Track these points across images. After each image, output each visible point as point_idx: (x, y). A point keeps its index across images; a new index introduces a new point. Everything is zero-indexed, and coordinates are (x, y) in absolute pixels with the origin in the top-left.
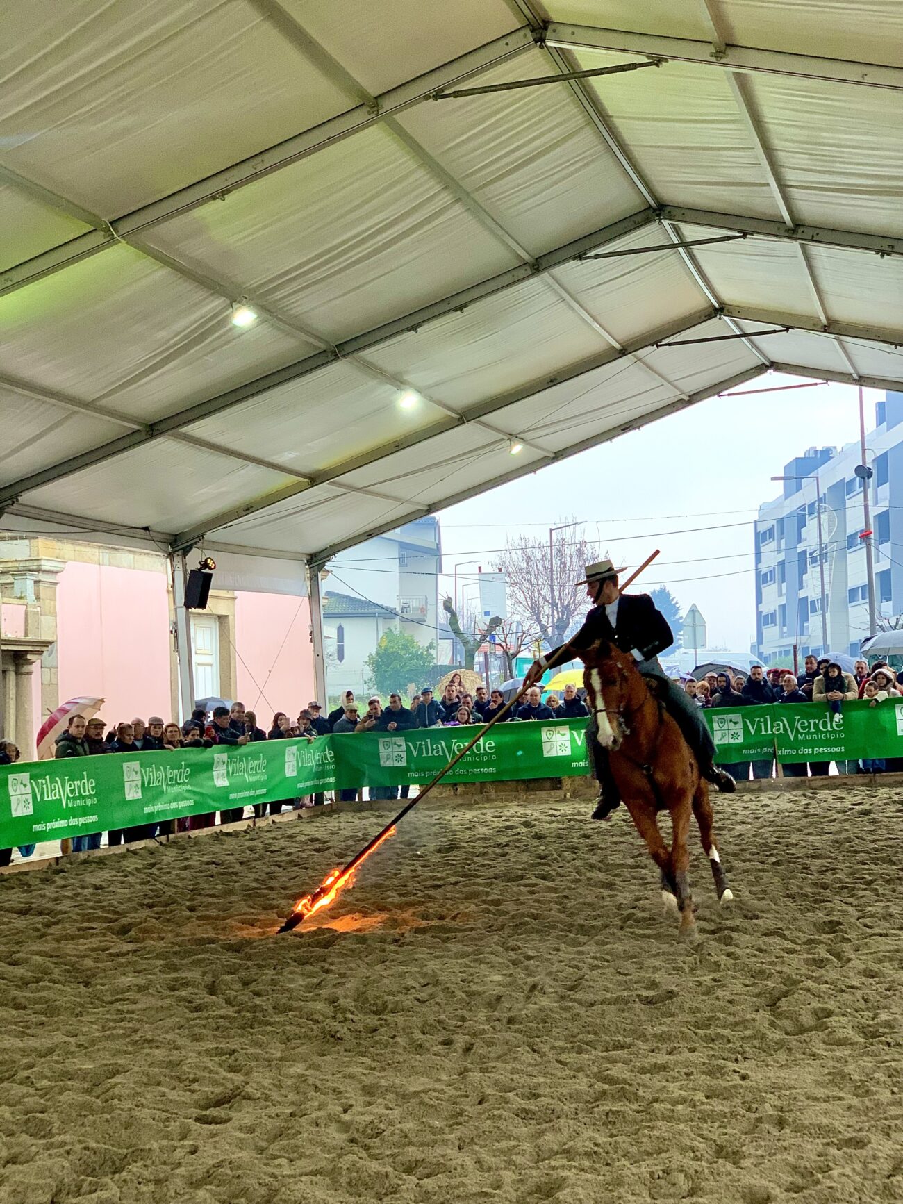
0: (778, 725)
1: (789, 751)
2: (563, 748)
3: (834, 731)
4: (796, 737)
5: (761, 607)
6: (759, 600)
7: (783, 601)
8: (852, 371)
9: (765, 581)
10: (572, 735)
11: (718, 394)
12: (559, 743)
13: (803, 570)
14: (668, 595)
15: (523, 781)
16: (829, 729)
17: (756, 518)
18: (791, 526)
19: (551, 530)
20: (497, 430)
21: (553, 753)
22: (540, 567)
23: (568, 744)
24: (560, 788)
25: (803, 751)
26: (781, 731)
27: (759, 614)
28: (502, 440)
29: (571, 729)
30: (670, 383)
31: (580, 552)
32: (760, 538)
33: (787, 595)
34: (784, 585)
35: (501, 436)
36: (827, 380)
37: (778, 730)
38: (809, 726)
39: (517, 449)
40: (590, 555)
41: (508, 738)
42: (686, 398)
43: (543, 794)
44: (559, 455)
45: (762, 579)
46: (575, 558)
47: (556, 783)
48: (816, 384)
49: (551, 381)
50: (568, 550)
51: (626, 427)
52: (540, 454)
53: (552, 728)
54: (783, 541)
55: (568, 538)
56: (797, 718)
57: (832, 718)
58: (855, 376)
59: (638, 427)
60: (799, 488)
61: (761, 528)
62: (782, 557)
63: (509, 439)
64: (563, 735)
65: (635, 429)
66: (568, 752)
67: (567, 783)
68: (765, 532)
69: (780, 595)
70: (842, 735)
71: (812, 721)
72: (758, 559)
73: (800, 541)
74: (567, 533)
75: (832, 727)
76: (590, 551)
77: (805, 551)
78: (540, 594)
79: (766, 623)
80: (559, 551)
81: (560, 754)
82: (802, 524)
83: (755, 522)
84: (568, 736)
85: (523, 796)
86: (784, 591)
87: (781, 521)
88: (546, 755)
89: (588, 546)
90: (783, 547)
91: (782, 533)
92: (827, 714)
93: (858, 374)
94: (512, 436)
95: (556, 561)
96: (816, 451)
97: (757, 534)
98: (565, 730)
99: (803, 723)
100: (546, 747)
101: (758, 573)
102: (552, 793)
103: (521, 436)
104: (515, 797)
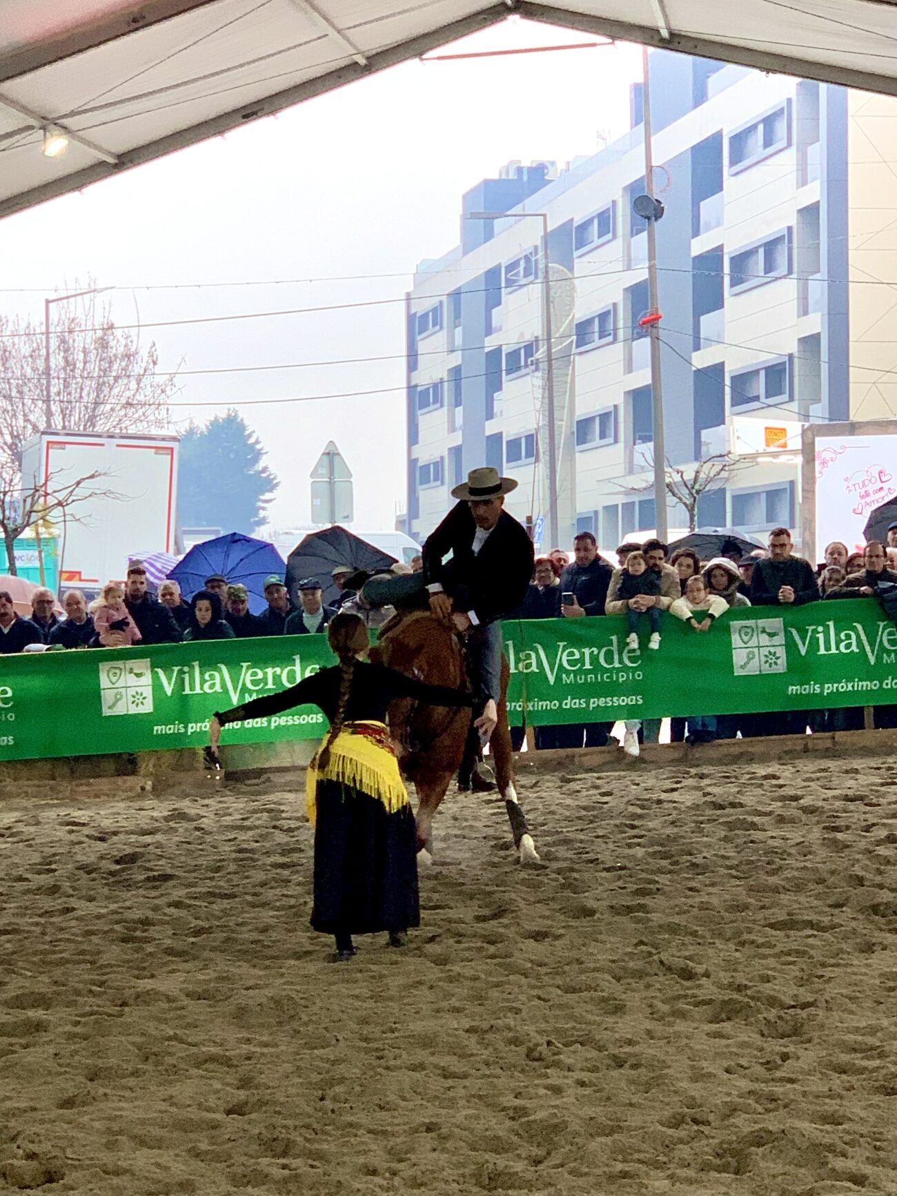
0: (528, 657)
1: (545, 704)
2: (137, 699)
3: (625, 669)
4: (558, 678)
5: (418, 452)
6: (413, 437)
7: (457, 439)
8: (661, 24)
9: (424, 404)
10: (155, 677)
11: (420, 54)
12: (132, 691)
13: (494, 384)
14: (242, 427)
15: (66, 760)
16: (617, 665)
17: (411, 289)
18: (473, 305)
19: (48, 302)
20: (24, 109)
21: (120, 710)
22: (28, 371)
23: (148, 692)
24: (134, 772)
25: (569, 703)
26: (534, 668)
27: (412, 463)
28: (30, 128)
29: (153, 666)
30: (339, 31)
31: (103, 344)
32: (417, 325)
33: (464, 428)
34: (459, 410)
35: (32, 122)
36: (614, 38)
37: (528, 666)
38: (581, 660)
39: (56, 145)
40: (121, 349)
41: (36, 684)
42: (363, 62)
43: (103, 784)
44: (125, 160)
45: (419, 399)
46: (92, 356)
47: (127, 764)
48: (594, 45)
49: (135, 21)
50: (79, 341)
51: (249, 112)
52: (92, 156)
53: (120, 664)
54: (459, 331)
55: (80, 314)
56: (562, 644)
57: (623, 645)
58: (665, 33)
59: (273, 112)
60: (489, 235)
61: (420, 308)
62: (456, 359)
63: (44, 128)
64: (138, 675)
65: (268, 114)
66: (148, 707)
67: (147, 766)
68: (426, 315)
69: (452, 429)
70: (639, 676)
71: (587, 651)
72: (412, 364)
73: (489, 330)
74: (77, 308)
75: (621, 661)
76: (123, 342)
77: (499, 350)
78: (27, 420)
79: (425, 480)
80: (63, 341)
81: (133, 710)
82: (494, 300)
83: (408, 298)
84: (147, 679)
85: (66, 787)
86: (459, 421)
87: (456, 295)
88: (106, 712)
89: (118, 333)
90: (459, 341)
91: (457, 314)
92: (614, 638)
93: (669, 29)
94: (48, 123)
95: (57, 361)
96: (520, 170)
97: (411, 318)
98: (142, 665)
99: (572, 654)
100: (107, 696)
101: (411, 389)
102: (120, 780)
103: (65, 122)
104: (52, 789)
